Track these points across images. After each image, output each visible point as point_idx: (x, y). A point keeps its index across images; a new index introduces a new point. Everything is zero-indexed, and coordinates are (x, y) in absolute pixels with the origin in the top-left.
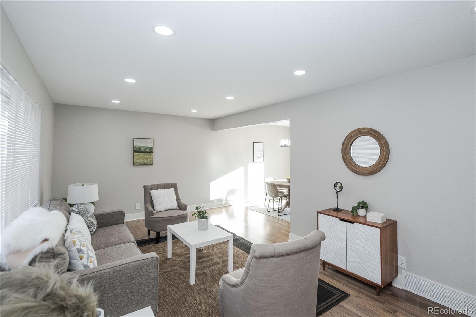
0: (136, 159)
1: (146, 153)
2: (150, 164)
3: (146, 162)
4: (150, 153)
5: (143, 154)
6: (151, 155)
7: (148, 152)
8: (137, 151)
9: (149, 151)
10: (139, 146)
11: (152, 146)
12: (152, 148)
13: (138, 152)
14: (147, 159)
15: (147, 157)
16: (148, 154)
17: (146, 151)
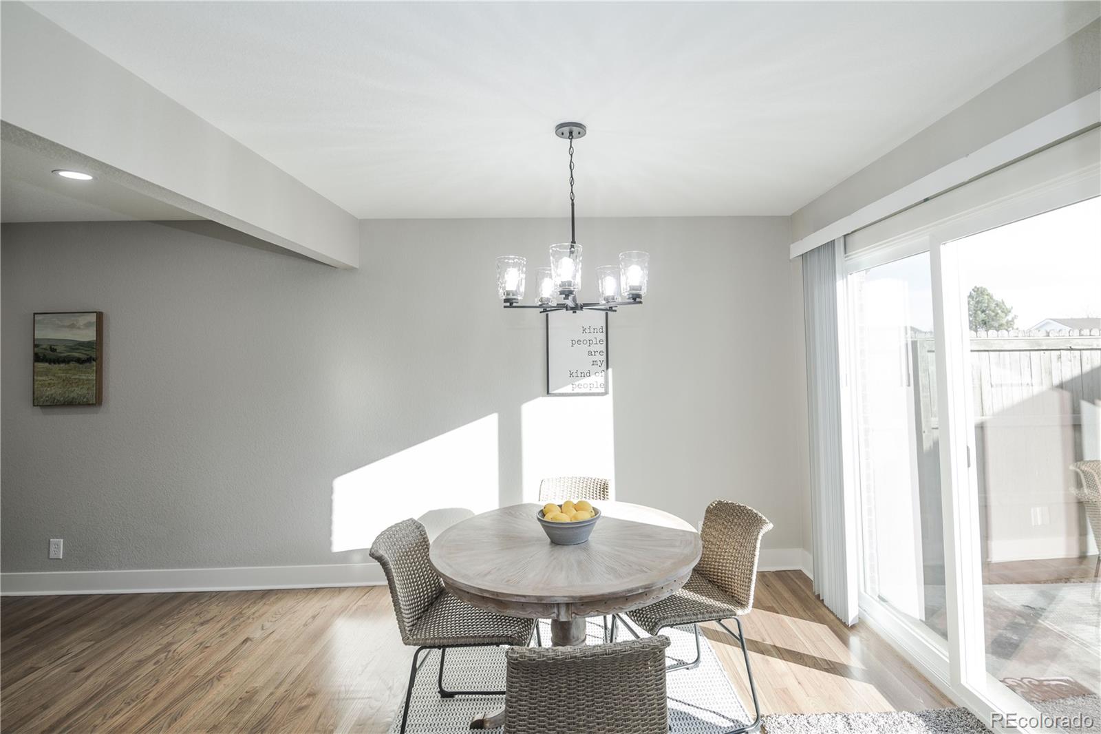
0: (42, 385)
1: (71, 364)
2: (91, 402)
3: (72, 395)
4: (88, 364)
5: (63, 366)
6: (93, 370)
7: (79, 361)
8: (45, 356)
9: (83, 357)
10: (50, 340)
12: (97, 345)
13: (46, 361)
14: (78, 386)
15: (77, 377)
16: (81, 366)
17: (74, 357)
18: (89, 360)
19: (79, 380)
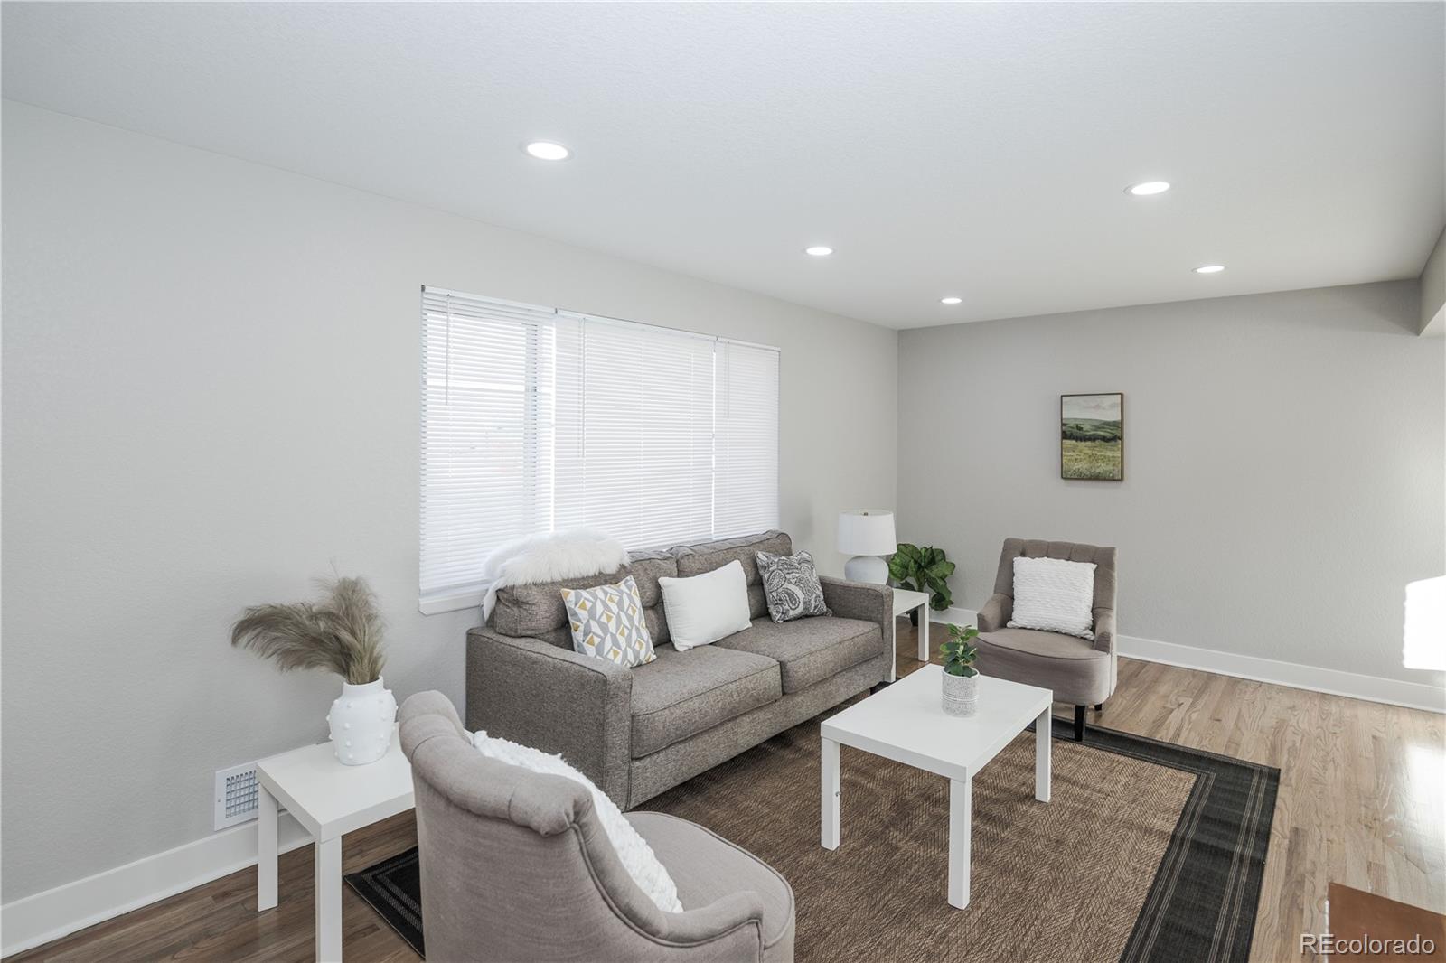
0: (1070, 460)
1: (1097, 442)
2: (1117, 478)
3: (1098, 471)
4: (1113, 442)
5: (1089, 443)
6: (1116, 448)
7: (1104, 439)
8: (1072, 434)
9: (1108, 435)
10: (1076, 419)
11: (1118, 418)
12: (1119, 425)
13: (1073, 439)
14: (1103, 462)
15: (1102, 454)
16: (1107, 444)
17: (1099, 435)
18: (1114, 438)
19: (1105, 457)
